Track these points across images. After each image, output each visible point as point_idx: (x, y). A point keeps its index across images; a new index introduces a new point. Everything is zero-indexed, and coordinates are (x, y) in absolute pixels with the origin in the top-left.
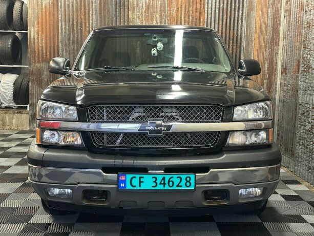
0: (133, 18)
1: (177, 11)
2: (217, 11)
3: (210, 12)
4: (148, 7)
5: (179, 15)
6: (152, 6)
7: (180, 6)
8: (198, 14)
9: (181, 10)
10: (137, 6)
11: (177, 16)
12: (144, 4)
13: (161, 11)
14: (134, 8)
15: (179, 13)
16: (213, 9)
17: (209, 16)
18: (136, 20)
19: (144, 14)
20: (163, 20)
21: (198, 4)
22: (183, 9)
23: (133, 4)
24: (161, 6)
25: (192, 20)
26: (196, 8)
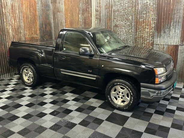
0: (5, 13)
1: (26, 9)
2: (41, 11)
3: (39, 11)
4: (12, 6)
5: (27, 12)
6: (14, 6)
7: (26, 7)
8: (34, 11)
9: (27, 9)
10: (7, 5)
11: (26, 12)
12: (10, 4)
13: (18, 9)
14: (5, 7)
15: (27, 10)
16: (40, 10)
17: (39, 13)
18: (7, 13)
19: (10, 10)
20: (20, 14)
21: (34, 6)
22: (28, 8)
23: (4, 4)
24: (18, 7)
25: (33, 14)
26: (33, 9)
